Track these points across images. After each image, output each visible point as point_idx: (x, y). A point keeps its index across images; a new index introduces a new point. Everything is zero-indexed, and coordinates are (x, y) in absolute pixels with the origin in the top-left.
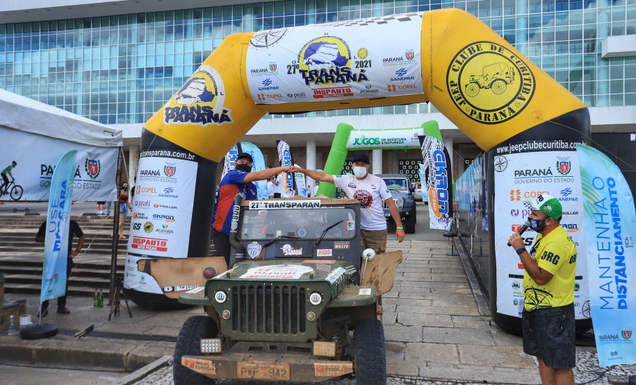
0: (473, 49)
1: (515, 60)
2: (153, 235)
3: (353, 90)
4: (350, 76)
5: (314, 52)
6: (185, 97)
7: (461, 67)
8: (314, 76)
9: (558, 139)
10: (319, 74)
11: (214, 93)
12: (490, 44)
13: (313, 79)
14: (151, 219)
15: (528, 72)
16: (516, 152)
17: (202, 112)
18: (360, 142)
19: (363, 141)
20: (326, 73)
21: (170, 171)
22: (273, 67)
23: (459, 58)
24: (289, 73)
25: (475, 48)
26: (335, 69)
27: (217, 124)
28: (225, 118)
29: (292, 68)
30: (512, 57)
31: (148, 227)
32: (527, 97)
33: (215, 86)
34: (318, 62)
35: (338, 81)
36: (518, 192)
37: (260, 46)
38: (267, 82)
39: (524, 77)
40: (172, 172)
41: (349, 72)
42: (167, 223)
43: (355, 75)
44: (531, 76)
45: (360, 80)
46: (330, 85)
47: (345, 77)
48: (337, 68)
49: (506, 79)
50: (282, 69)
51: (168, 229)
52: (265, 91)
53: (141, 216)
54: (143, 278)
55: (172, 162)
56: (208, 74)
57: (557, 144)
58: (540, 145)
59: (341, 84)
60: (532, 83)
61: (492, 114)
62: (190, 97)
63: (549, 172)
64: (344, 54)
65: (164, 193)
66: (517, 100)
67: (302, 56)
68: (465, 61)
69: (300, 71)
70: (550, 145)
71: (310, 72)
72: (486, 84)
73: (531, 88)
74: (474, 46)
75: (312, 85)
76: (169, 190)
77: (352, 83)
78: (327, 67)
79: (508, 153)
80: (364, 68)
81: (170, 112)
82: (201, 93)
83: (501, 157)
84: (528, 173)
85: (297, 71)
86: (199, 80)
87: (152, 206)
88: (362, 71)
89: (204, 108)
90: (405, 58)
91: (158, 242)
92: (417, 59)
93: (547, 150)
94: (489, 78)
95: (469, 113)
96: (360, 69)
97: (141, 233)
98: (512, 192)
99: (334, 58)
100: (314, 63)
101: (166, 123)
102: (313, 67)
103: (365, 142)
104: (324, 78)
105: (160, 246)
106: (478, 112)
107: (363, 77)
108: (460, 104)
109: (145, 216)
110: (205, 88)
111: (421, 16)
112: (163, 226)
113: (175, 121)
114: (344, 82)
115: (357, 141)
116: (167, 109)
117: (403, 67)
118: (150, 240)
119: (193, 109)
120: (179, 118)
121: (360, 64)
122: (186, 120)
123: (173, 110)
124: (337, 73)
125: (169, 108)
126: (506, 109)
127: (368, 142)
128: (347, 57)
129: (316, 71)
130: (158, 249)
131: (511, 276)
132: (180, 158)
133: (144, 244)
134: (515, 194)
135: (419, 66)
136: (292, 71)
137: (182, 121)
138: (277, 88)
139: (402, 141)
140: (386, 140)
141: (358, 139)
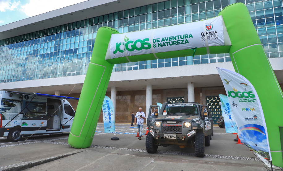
18: (122, 47)
19: (126, 45)
115: (118, 46)
127: (134, 47)
139: (185, 39)
140: (160, 40)
141: (120, 44)
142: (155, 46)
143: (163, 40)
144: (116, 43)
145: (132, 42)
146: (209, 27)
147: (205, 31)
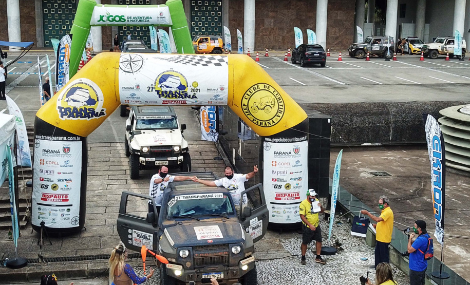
0: (255, 88)
1: (275, 93)
2: (59, 192)
3: (187, 102)
4: (186, 95)
5: (165, 80)
6: (74, 101)
7: (249, 97)
8: (165, 94)
9: (294, 137)
10: (168, 93)
11: (96, 100)
12: (263, 85)
13: (163, 95)
14: (56, 182)
15: (281, 100)
16: (274, 142)
17: (88, 111)
18: (105, 19)
19: (108, 18)
20: (172, 93)
21: (67, 150)
22: (138, 87)
23: (248, 93)
24: (148, 91)
25: (256, 88)
26: (178, 92)
27: (97, 118)
28: (102, 113)
29: (150, 89)
30: (274, 91)
31: (55, 187)
32: (281, 115)
33: (97, 96)
34: (167, 87)
35: (179, 97)
36: (275, 162)
37: (128, 72)
38: (133, 95)
39: (280, 104)
40: (68, 150)
41: (186, 94)
42: (67, 184)
43: (189, 95)
44: (283, 103)
45: (193, 98)
46: (174, 99)
47: (184, 96)
48: (179, 91)
49: (271, 106)
50: (144, 89)
51: (68, 187)
52: (131, 99)
53: (48, 180)
54: (54, 220)
55: (67, 144)
56: (91, 86)
57: (293, 139)
58: (286, 140)
59: (181, 99)
60: (283, 108)
61: (264, 122)
62: (78, 102)
63: (290, 153)
64: (184, 84)
65: (64, 165)
66: (276, 117)
67: (158, 82)
68: (251, 94)
69: (156, 91)
70: (291, 140)
71: (162, 92)
72: (262, 107)
73: (283, 110)
74: (256, 86)
75: (163, 98)
76: (67, 162)
77: (187, 99)
78: (173, 90)
79: (271, 142)
80: (195, 93)
81: (63, 110)
82: (87, 99)
83: (267, 143)
84: (280, 153)
85: (154, 90)
86: (83, 90)
87: (56, 173)
88: (194, 94)
89: (89, 109)
90: (219, 90)
91: (63, 196)
92: (226, 90)
93: (289, 142)
94: (263, 104)
95: (252, 120)
96: (193, 93)
97: (49, 191)
98: (273, 162)
99: (178, 86)
100: (165, 87)
101: (61, 118)
102: (164, 89)
103: (110, 19)
104: (171, 96)
105: (64, 198)
106: (257, 120)
107: (194, 97)
108: (248, 115)
109: (52, 180)
110: (90, 97)
111: (227, 63)
112: (65, 186)
113: (69, 117)
114: (183, 98)
115: (101, 17)
116: (60, 108)
117: (217, 94)
118: (57, 195)
119: (81, 110)
120: (71, 115)
121: (194, 90)
122: (77, 117)
123: (66, 109)
124: (179, 94)
125: (63, 108)
126: (271, 121)
127: (114, 20)
128: (186, 86)
129: (166, 92)
130: (63, 200)
131: (271, 203)
132: (72, 141)
133: (53, 198)
134: (274, 163)
135: (227, 94)
136: (151, 90)
137: (74, 117)
138: (139, 98)
139: (147, 19)
140: (132, 18)
141: (103, 16)
142: (128, 21)
143: (134, 18)
144: (100, 15)
145: (112, 16)
146: (161, 14)
147: (159, 16)
